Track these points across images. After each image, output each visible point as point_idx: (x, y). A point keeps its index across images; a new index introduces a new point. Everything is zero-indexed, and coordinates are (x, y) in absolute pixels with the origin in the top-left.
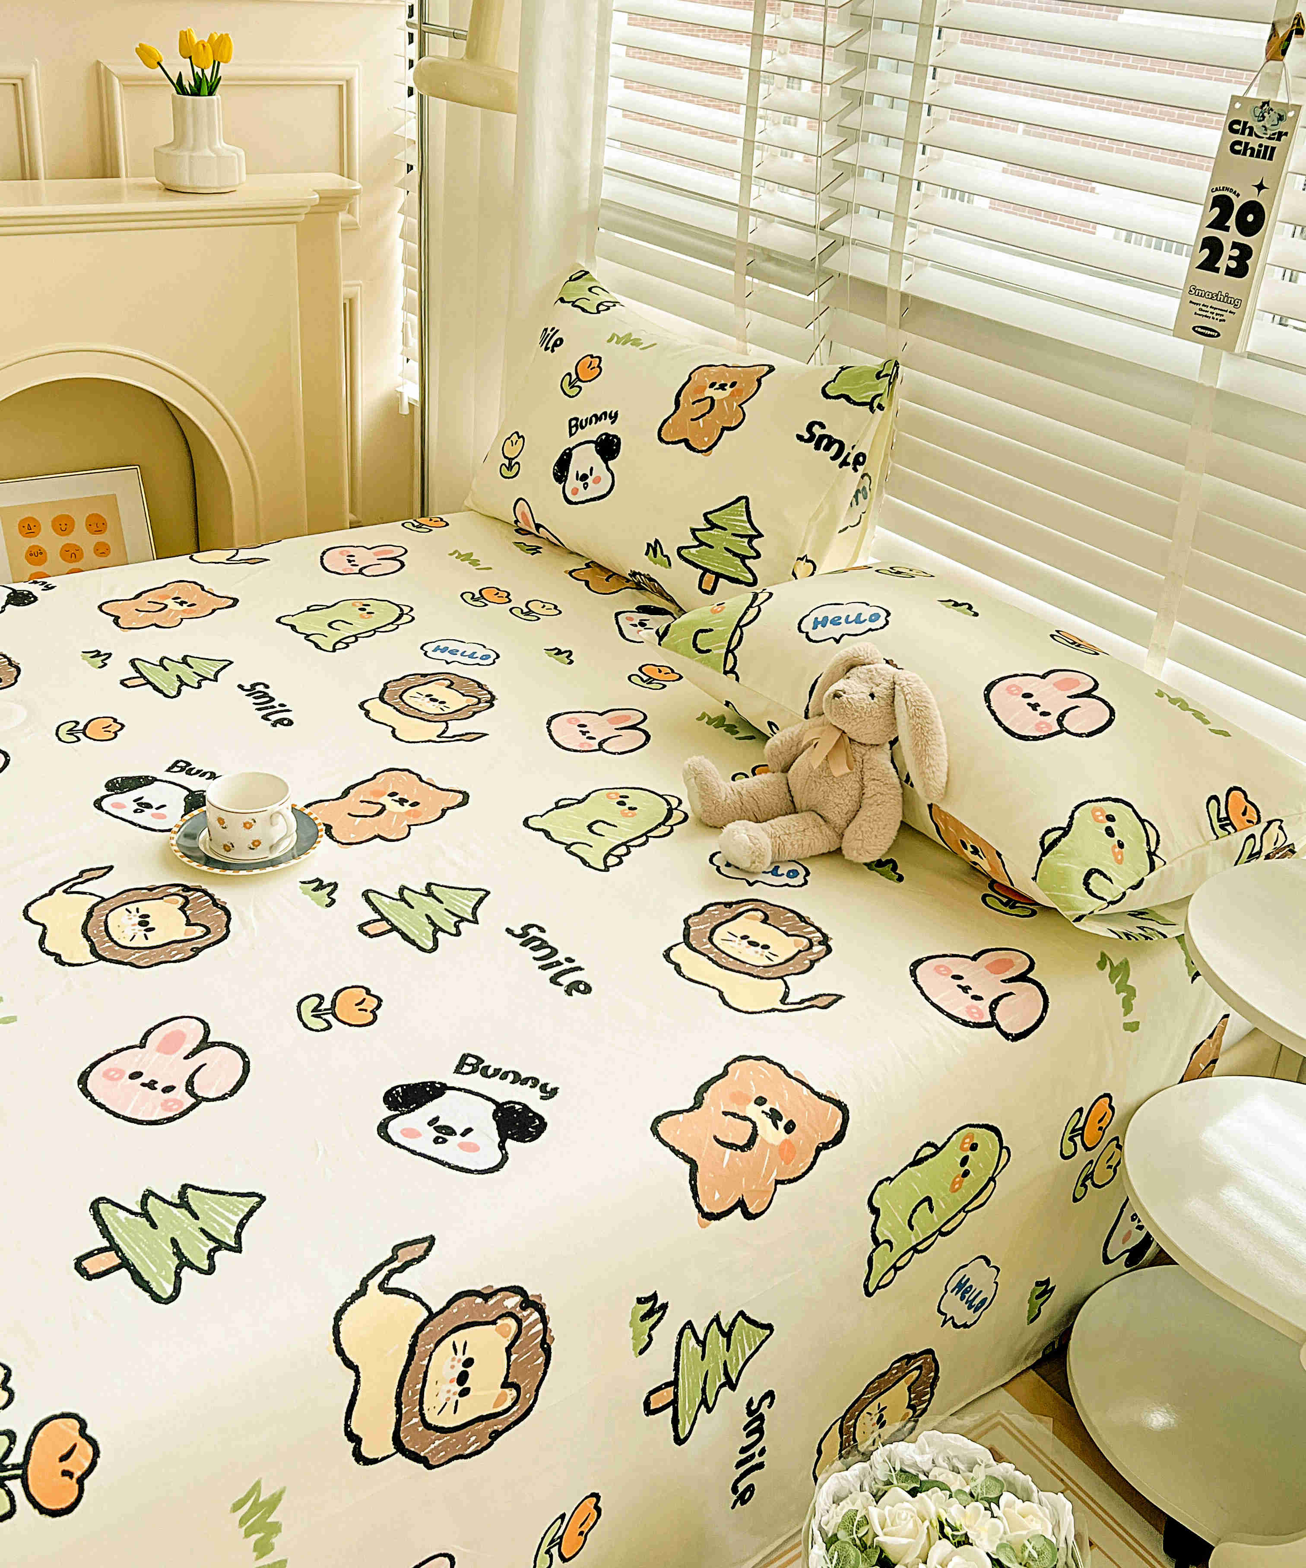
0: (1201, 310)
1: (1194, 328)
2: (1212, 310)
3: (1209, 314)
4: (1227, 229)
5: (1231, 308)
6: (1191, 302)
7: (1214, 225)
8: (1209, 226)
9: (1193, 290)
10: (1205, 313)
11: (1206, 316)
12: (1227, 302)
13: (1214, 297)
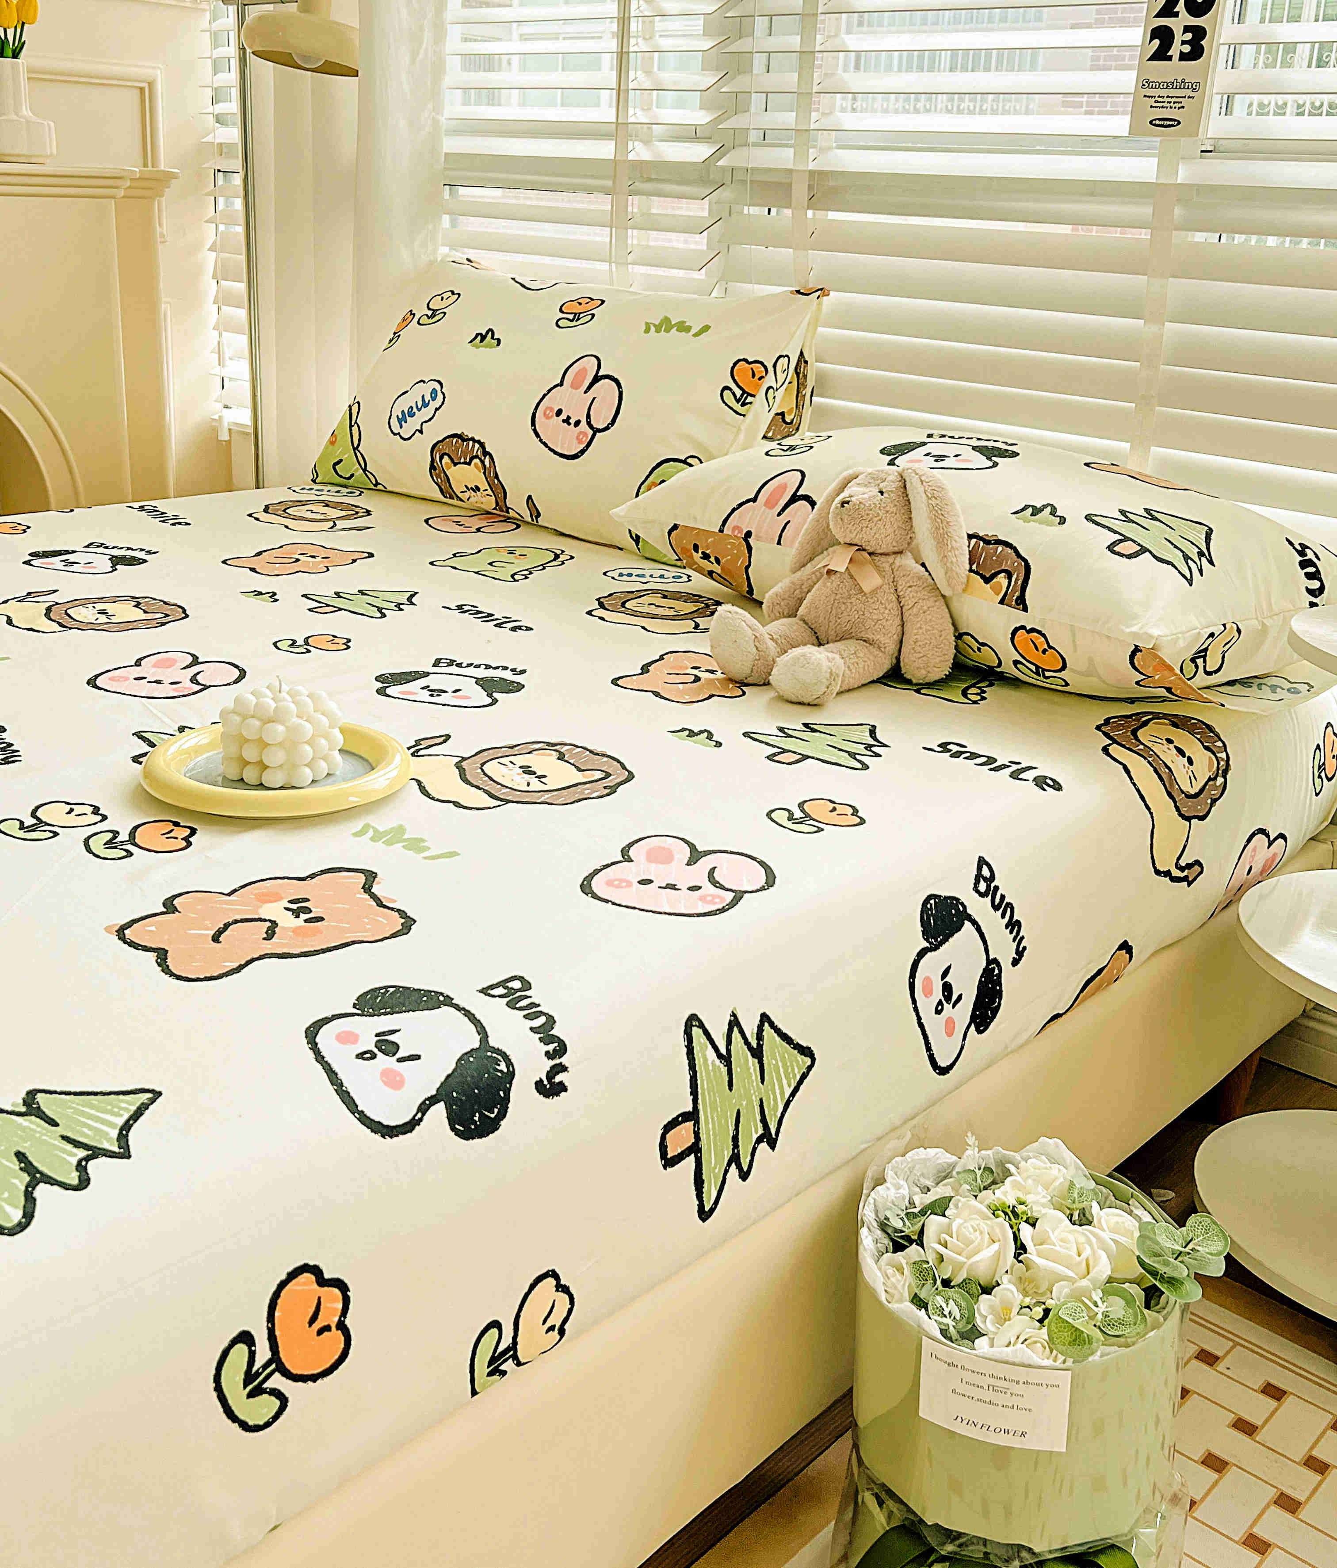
0: (1157, 102)
1: (1151, 122)
2: (1169, 100)
3: (1165, 105)
4: (1176, 15)
5: (1189, 93)
6: (1145, 96)
7: (1163, 13)
8: (1157, 16)
9: (1147, 84)
10: (1161, 105)
11: (1163, 107)
12: (1184, 88)
13: (1170, 85)
